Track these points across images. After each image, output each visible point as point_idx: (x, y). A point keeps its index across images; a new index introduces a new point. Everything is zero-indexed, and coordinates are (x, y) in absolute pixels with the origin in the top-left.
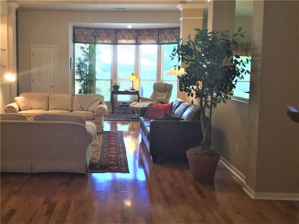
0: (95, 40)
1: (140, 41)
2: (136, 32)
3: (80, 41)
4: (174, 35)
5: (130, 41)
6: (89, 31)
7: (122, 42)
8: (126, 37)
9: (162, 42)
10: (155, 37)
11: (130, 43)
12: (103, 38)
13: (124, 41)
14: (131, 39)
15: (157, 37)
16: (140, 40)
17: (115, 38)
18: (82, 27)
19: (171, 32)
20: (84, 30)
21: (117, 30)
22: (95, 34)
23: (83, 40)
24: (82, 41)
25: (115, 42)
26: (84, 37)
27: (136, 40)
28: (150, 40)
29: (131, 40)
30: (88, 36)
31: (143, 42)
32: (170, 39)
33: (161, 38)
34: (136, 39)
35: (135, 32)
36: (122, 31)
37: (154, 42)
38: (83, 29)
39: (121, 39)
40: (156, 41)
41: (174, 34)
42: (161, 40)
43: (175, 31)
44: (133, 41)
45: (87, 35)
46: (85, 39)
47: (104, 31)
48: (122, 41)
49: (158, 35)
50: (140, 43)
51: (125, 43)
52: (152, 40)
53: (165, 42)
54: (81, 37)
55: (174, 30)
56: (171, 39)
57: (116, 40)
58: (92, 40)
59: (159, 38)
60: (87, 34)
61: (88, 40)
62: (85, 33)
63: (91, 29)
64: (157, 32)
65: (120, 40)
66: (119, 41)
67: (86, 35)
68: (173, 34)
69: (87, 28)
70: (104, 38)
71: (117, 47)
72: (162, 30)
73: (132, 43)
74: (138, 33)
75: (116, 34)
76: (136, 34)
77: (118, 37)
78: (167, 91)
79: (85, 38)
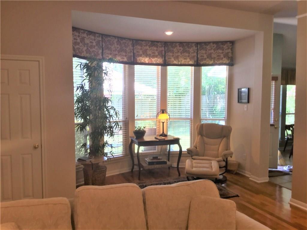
0: (102, 55)
1: (170, 60)
2: (164, 45)
3: (79, 54)
4: (222, 53)
5: (154, 60)
6: (93, 37)
7: (143, 61)
8: (149, 52)
9: (204, 62)
10: (193, 55)
11: (155, 63)
12: (114, 53)
13: (147, 60)
14: (156, 57)
15: (195, 54)
16: (169, 58)
17: (132, 54)
18: (82, 30)
19: (218, 48)
20: (85, 35)
21: (134, 41)
22: (102, 45)
23: (85, 52)
24: (82, 55)
25: (132, 60)
26: (86, 48)
27: (164, 59)
28: (185, 59)
29: (156, 59)
30: (92, 47)
31: (175, 62)
32: (216, 59)
33: (201, 56)
34: (163, 57)
35: (162, 46)
36: (143, 43)
37: (191, 63)
38: (84, 33)
39: (141, 56)
40: (195, 61)
41: (223, 50)
42: (202, 60)
43: (225, 47)
44: (159, 60)
45: (90, 44)
46: (88, 51)
47: (116, 40)
48: (143, 59)
49: (197, 52)
50: (169, 63)
51: (147, 62)
52: (188, 60)
53: (207, 63)
54: (81, 48)
55: (222, 45)
56: (218, 59)
57: (134, 58)
58: (99, 54)
59: (199, 56)
60: (91, 42)
61: (93, 54)
62: (87, 41)
63: (97, 35)
64: (196, 47)
65: (141, 58)
66: (138, 59)
67: (88, 44)
68: (221, 51)
69: (89, 31)
70: (117, 53)
71: (134, 68)
72: (203, 44)
73: (158, 62)
74: (166, 48)
75: (133, 46)
76: (163, 49)
77: (137, 52)
78: (224, 137)
79: (88, 49)
